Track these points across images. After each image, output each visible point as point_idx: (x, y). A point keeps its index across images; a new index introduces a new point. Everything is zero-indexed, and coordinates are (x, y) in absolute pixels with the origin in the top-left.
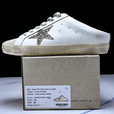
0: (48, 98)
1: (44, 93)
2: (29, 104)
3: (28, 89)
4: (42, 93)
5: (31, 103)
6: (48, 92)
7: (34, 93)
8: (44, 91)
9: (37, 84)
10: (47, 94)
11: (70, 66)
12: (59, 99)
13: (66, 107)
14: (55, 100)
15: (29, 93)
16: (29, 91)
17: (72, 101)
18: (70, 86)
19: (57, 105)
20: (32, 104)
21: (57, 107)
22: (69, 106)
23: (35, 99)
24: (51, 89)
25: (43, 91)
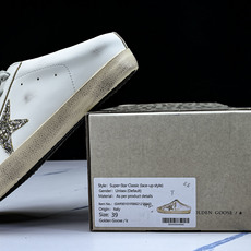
0: (145, 204)
1: (137, 194)
2: (103, 218)
3: (100, 185)
4: (133, 194)
5: (106, 215)
6: (145, 191)
7: (115, 194)
8: (136, 189)
9: (121, 175)
10: (144, 196)
11: (195, 135)
12: (170, 208)
13: (186, 226)
14: (160, 210)
15: (103, 194)
16: (104, 188)
17: (198, 212)
18: (194, 179)
19: (165, 220)
20: (110, 217)
21: (166, 225)
22: (192, 224)
23: (116, 207)
24: (151, 186)
25: (134, 189)
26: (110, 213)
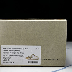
0: (21, 56)
1: (18, 52)
2: (4, 61)
3: (3, 48)
4: (16, 52)
5: (6, 60)
6: (21, 51)
7: (9, 52)
8: (18, 50)
9: (12, 44)
10: (21, 53)
11: (41, 29)
12: (31, 57)
13: (37, 64)
14: (27, 58)
15: (4, 52)
16: (5, 50)
17: (41, 59)
19: (29, 62)
21: (29, 64)
23: (10, 57)
24: (24, 49)
26: (7, 59)
